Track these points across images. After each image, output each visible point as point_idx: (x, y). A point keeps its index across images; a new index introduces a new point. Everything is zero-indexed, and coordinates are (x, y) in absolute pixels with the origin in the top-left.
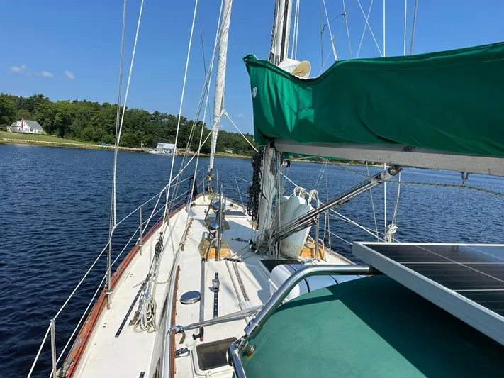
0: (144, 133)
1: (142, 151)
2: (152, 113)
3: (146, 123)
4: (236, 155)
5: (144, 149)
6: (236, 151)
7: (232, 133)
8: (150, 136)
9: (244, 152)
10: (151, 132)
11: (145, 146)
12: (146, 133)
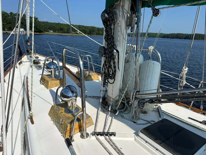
0: (6, 23)
1: (7, 33)
2: (9, 13)
3: (6, 18)
4: (55, 33)
5: (7, 32)
6: (54, 31)
7: (51, 23)
8: (10, 25)
9: (58, 32)
10: (10, 23)
11: (8, 30)
12: (7, 24)
